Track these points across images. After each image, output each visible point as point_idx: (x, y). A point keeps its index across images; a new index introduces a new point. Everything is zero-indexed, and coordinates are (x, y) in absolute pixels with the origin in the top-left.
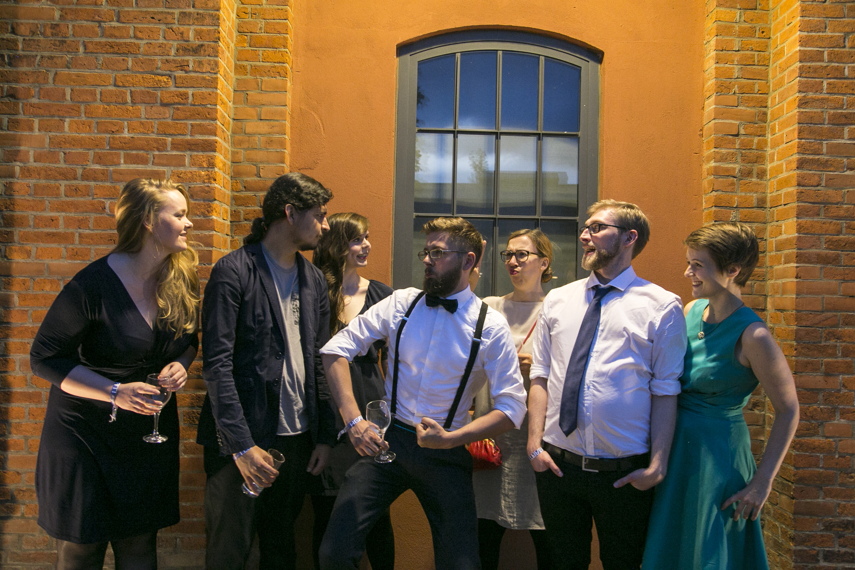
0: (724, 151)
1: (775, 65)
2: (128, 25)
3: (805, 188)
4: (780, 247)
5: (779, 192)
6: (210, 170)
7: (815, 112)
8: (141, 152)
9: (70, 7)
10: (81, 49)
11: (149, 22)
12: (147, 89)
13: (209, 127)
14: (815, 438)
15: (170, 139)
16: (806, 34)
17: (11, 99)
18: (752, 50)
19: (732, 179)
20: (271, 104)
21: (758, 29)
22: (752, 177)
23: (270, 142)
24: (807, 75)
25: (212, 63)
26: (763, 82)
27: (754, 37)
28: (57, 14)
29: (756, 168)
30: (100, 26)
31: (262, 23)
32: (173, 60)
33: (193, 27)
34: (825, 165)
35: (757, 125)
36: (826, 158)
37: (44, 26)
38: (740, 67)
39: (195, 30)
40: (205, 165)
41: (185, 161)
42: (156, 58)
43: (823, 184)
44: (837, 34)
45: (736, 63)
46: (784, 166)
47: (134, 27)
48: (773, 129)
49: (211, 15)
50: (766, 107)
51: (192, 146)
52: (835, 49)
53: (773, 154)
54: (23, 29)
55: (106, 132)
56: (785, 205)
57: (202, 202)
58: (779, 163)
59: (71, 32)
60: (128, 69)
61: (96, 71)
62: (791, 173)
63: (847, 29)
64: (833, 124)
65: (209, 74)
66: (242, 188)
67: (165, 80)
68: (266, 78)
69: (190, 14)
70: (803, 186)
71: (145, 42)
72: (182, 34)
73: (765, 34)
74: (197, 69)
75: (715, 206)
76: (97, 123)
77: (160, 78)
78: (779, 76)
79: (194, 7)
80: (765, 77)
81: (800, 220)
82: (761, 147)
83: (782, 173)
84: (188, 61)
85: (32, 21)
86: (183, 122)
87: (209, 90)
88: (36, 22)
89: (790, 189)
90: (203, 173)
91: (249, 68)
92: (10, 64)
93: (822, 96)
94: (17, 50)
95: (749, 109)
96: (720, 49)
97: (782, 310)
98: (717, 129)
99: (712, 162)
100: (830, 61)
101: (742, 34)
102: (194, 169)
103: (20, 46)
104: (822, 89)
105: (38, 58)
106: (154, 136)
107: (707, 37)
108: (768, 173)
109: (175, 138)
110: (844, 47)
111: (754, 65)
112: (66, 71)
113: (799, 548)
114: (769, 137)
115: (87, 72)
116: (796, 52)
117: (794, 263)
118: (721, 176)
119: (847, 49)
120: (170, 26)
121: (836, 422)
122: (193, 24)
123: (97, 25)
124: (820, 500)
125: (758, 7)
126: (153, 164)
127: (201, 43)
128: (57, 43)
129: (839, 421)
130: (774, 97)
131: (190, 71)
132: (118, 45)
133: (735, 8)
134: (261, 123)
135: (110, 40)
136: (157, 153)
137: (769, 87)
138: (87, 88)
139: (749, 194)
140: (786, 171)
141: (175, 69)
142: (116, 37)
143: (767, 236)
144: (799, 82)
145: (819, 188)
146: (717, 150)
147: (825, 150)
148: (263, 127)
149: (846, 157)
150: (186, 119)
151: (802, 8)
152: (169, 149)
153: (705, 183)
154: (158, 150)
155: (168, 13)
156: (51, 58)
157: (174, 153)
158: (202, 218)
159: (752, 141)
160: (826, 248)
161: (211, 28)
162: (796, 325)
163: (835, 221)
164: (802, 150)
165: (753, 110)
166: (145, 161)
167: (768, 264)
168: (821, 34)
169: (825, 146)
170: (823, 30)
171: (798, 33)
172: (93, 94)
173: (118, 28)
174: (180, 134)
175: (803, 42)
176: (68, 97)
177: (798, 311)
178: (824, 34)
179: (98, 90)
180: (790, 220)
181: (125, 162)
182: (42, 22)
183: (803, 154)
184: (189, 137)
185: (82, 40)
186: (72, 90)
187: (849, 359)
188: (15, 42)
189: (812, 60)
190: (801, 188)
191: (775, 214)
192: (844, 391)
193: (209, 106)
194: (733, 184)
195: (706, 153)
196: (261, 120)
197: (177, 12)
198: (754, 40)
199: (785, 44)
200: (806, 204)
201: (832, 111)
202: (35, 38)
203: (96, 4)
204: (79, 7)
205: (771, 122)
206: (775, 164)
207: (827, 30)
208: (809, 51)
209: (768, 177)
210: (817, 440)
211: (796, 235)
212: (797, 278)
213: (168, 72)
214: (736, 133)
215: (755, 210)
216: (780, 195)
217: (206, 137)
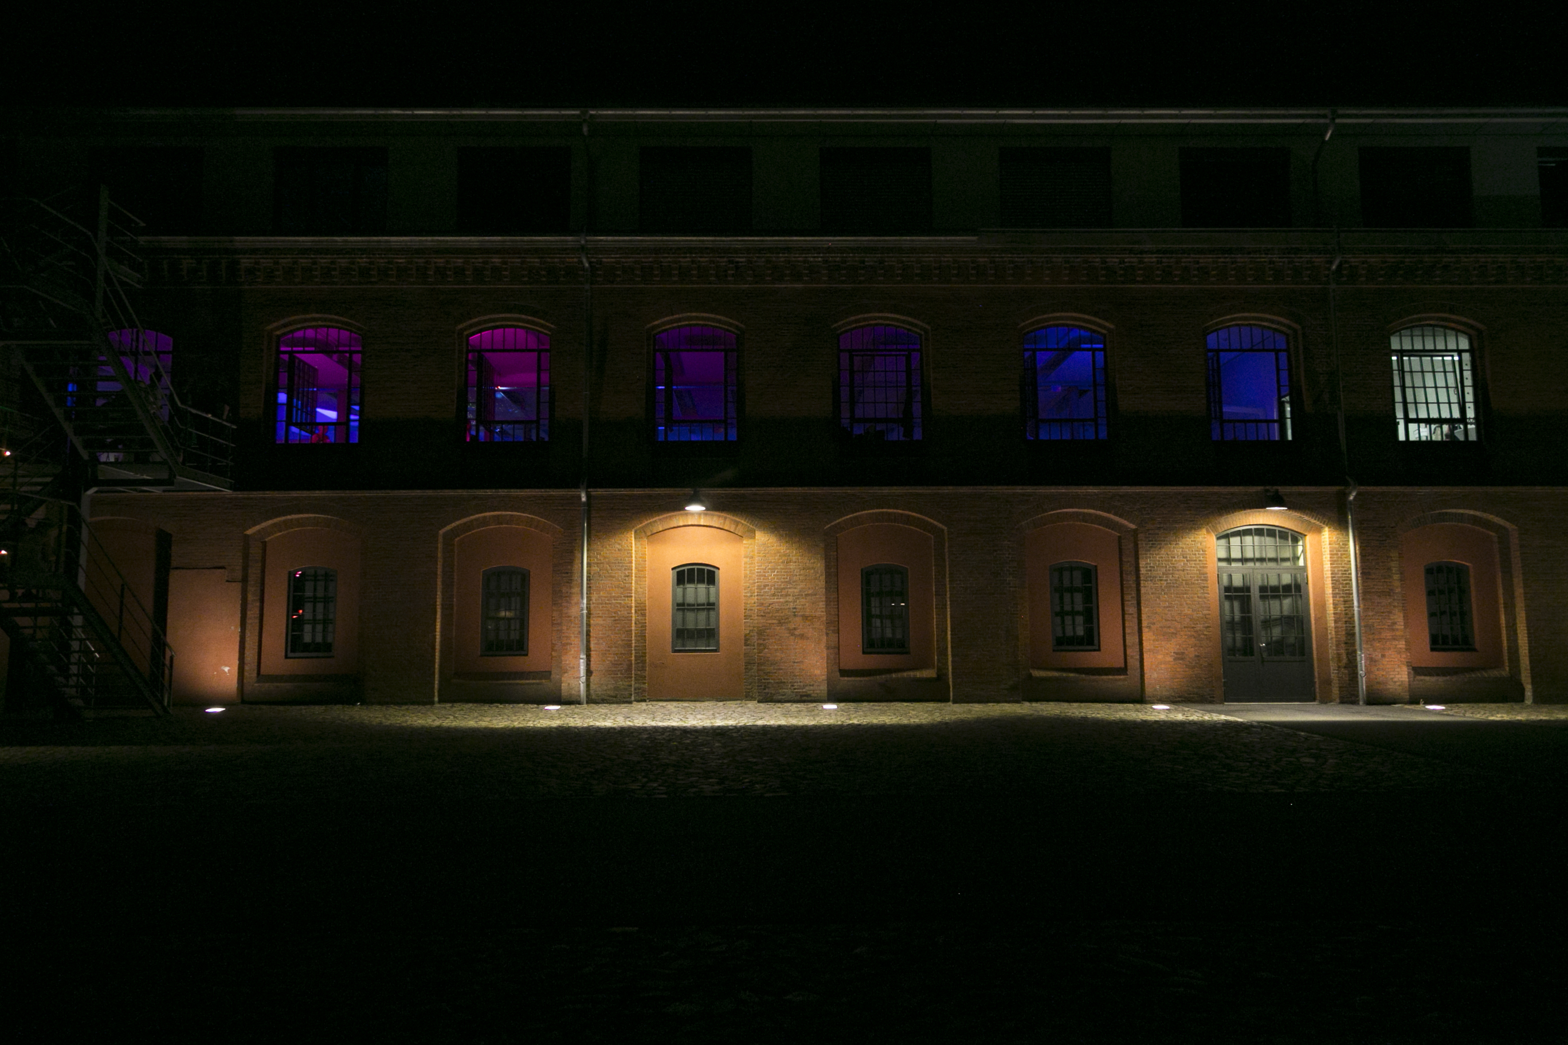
2: (613, 572)
9: (601, 568)
13: (632, 592)
30: (608, 572)
65: (631, 581)
66: (636, 604)
71: (617, 575)
84: (626, 578)
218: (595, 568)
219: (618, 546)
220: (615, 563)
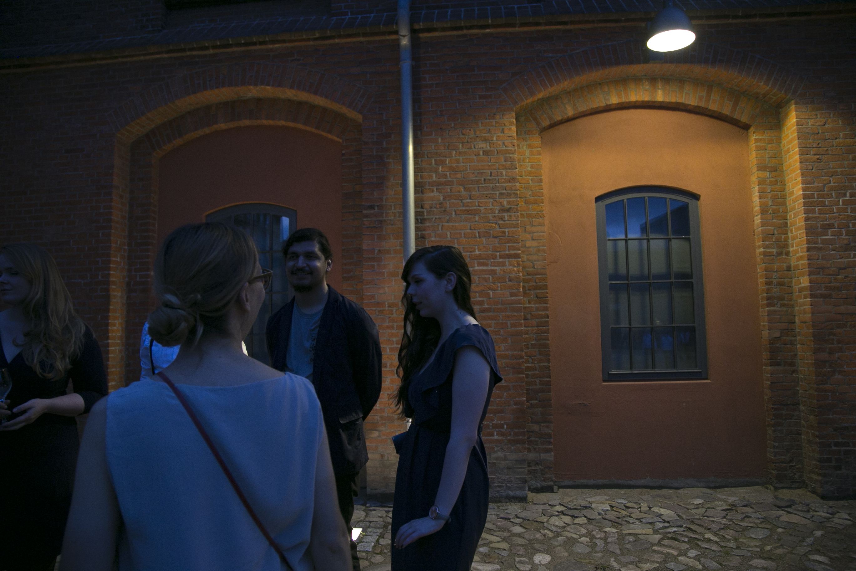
0: (767, 243)
1: (789, 199)
2: (475, 201)
3: (812, 261)
4: (801, 290)
5: (798, 263)
6: (519, 267)
7: (813, 224)
8: (485, 261)
9: (447, 194)
10: (454, 213)
11: (485, 199)
12: (486, 230)
13: (517, 247)
14: (826, 386)
15: (498, 253)
16: (805, 185)
17: (422, 239)
18: (777, 191)
19: (773, 257)
20: (538, 232)
21: (779, 181)
22: (783, 255)
23: (539, 251)
24: (808, 206)
25: (516, 216)
26: (784, 207)
27: (777, 185)
28: (441, 198)
29: (784, 250)
30: (462, 202)
31: (530, 193)
32: (497, 216)
33: (506, 200)
34: (820, 249)
35: (783, 229)
36: (821, 245)
37: (436, 204)
38: (771, 200)
39: (507, 201)
40: (516, 265)
41: (506, 263)
42: (490, 215)
43: (820, 258)
44: (820, 185)
45: (769, 198)
46: (800, 250)
47: (478, 201)
48: (792, 231)
49: (514, 193)
50: (787, 219)
51: (509, 256)
52: (820, 192)
53: (793, 243)
54: (427, 206)
55: (468, 252)
56: (802, 269)
57: (516, 283)
58: (797, 248)
59: (448, 206)
60: (476, 221)
61: (461, 223)
62: (804, 254)
63: (825, 182)
64: (823, 229)
65: (515, 222)
66: (526, 274)
67: (494, 225)
68: (534, 220)
69: (504, 193)
70: (811, 260)
71: (483, 208)
72: (501, 203)
73: (783, 183)
74: (510, 219)
75: (765, 271)
76: (463, 248)
77: (492, 225)
78: (792, 205)
79: (505, 190)
80: (785, 204)
81: (810, 277)
82: (786, 239)
83: (799, 253)
84: (504, 216)
85: (430, 202)
86: (504, 245)
87: (515, 229)
88: (432, 202)
89: (804, 262)
90: (515, 269)
91: (525, 214)
92: (421, 223)
93: (816, 215)
94: (424, 216)
95: (778, 221)
96: (761, 192)
97: (804, 322)
98: (763, 232)
99: (761, 249)
100: (818, 198)
101: (771, 183)
102: (511, 267)
103: (425, 214)
104: (816, 212)
105: (434, 219)
106: (490, 253)
107: (753, 185)
108: (791, 253)
109: (501, 253)
110: (824, 191)
111: (779, 199)
112: (447, 224)
113: (822, 441)
114: (790, 235)
115: (457, 224)
116: (801, 194)
117: (809, 298)
118: (767, 256)
119: (826, 192)
120: (494, 200)
121: (836, 377)
122: (506, 198)
123: (460, 201)
124: (831, 416)
125: (778, 170)
126: (491, 266)
127: (510, 207)
128: (442, 211)
129: (838, 376)
130: (791, 215)
131: (506, 221)
132: (472, 210)
133: (766, 171)
134: (533, 242)
135: (467, 208)
136: (492, 260)
137: (787, 209)
138: (457, 231)
139: (782, 264)
140: (801, 252)
141: (498, 220)
142: (470, 207)
143: (793, 285)
144: (804, 209)
145: (819, 261)
146: (764, 243)
147: (820, 242)
148: (534, 244)
149: (830, 245)
150: (505, 243)
151: (802, 173)
152: (498, 258)
153: (758, 259)
154: (493, 259)
155: (494, 194)
156: (440, 218)
157: (501, 260)
158: (516, 291)
159: (781, 237)
160: (825, 290)
161: (514, 199)
162: (813, 329)
163: (828, 277)
164: (808, 242)
165: (780, 221)
166: (487, 265)
167: (794, 299)
168: (812, 185)
169: (819, 240)
170: (813, 183)
171: (801, 185)
172: (460, 234)
173: (471, 202)
174: (503, 251)
175: (804, 189)
176: (449, 236)
177: (813, 322)
178: (814, 185)
179: (463, 232)
180: (805, 277)
181: (478, 266)
182: (434, 202)
183: (809, 244)
184: (507, 252)
185: (453, 209)
186: (450, 233)
187: (840, 345)
188: (423, 212)
189: (809, 198)
190: (810, 261)
191: (797, 274)
192: (839, 361)
193: (516, 237)
194: (773, 259)
195: (757, 244)
196: (533, 240)
197: (498, 193)
198: (777, 186)
199: (794, 189)
200: (813, 269)
201: (821, 223)
202: (432, 210)
203: (459, 192)
204: (452, 194)
205: (790, 227)
206: (794, 248)
207: (815, 183)
208: (808, 194)
209: (791, 255)
210: (828, 386)
211: (809, 284)
212: (811, 305)
213: (495, 222)
214: (773, 233)
215: (786, 272)
216: (799, 264)
217: (516, 252)
218: (433, 195)
219: (483, 145)
220: (478, 182)
